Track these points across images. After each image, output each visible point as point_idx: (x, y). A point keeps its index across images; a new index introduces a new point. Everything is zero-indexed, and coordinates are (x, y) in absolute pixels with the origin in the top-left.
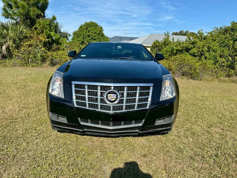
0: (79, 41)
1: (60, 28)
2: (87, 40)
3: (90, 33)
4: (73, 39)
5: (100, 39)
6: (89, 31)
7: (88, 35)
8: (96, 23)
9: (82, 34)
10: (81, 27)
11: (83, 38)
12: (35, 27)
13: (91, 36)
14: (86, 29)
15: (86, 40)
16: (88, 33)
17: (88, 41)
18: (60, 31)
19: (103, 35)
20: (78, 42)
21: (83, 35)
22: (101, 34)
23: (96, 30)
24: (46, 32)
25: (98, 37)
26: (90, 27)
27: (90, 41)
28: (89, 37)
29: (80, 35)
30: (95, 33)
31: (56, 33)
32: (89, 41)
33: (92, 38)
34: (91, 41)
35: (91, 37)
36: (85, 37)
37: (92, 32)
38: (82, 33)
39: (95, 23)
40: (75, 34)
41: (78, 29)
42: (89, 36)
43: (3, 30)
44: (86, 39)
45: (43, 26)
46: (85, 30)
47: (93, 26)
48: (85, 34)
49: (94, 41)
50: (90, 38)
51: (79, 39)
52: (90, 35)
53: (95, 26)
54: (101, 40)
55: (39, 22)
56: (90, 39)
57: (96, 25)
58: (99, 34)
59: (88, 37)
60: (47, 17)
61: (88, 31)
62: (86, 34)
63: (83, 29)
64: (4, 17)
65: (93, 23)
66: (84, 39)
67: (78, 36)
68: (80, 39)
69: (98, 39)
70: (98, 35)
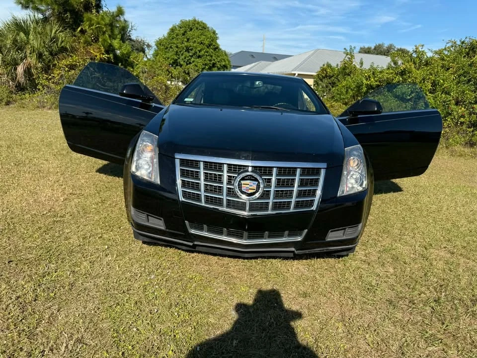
0: (168, 58)
1: (130, 31)
2: (185, 58)
3: (191, 44)
4: (156, 55)
5: (212, 56)
6: (188, 40)
7: (186, 46)
8: (204, 24)
9: (175, 45)
10: (172, 30)
11: (177, 52)
12: (82, 29)
13: (192, 50)
14: (184, 34)
15: (183, 57)
16: (186, 44)
17: (187, 58)
18: (130, 36)
19: (217, 48)
20: (166, 60)
21: (177, 47)
22: (214, 46)
23: (204, 37)
24: (104, 40)
25: (207, 52)
26: (191, 29)
27: (190, 59)
28: (189, 52)
29: (171, 47)
30: (202, 43)
31: (124, 42)
32: (188, 60)
33: (194, 54)
34: (193, 59)
35: (193, 52)
36: (180, 52)
37: (195, 41)
38: (174, 43)
39: (202, 22)
40: (159, 43)
41: (166, 35)
42: (188, 50)
43: (18, 34)
44: (182, 54)
45: (97, 27)
46: (180, 37)
47: (197, 29)
48: (180, 45)
49: (198, 60)
50: (191, 54)
51: (168, 55)
52: (190, 46)
53: (201, 30)
54: (214, 58)
55: (90, 20)
56: (190, 56)
57: (204, 27)
58: (210, 45)
59: (186, 51)
60: (105, 9)
61: (186, 40)
62: (183, 45)
63: (177, 35)
64: (21, 5)
65: (198, 23)
66: (179, 55)
67: (167, 48)
68: (171, 54)
69: (206, 56)
70: (208, 48)
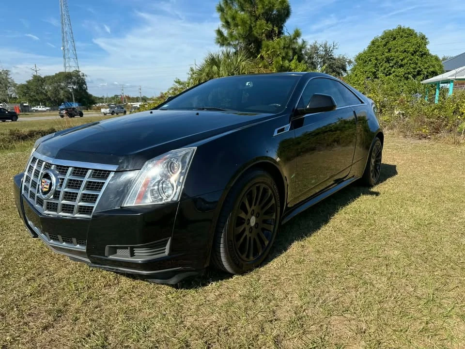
0: (366, 72)
1: (332, 51)
2: (384, 70)
3: (393, 54)
4: (353, 70)
5: (417, 64)
6: (389, 50)
7: (386, 57)
8: (410, 30)
9: (374, 58)
10: (373, 43)
11: (376, 64)
12: (261, 55)
13: (392, 60)
14: (385, 45)
15: (382, 68)
16: (386, 54)
17: (387, 69)
18: (331, 55)
19: (425, 54)
20: (363, 74)
21: (377, 59)
22: (421, 52)
23: (408, 44)
24: (277, 62)
25: (411, 60)
26: (395, 39)
27: (389, 70)
28: (389, 63)
29: (370, 61)
30: (405, 51)
31: (300, 62)
32: (387, 72)
33: (395, 64)
34: (393, 69)
35: (394, 61)
36: (380, 64)
37: (397, 50)
38: (374, 56)
39: (408, 29)
40: (359, 58)
41: (366, 49)
42: (388, 60)
43: (212, 67)
44: (382, 66)
45: (272, 52)
46: (381, 48)
47: (401, 37)
48: (379, 57)
49: (399, 69)
50: (391, 65)
51: (366, 69)
52: (391, 57)
53: (407, 37)
54: (419, 65)
55: (267, 46)
56: (391, 67)
57: (410, 34)
58: (415, 52)
59: (386, 62)
60: (286, 34)
61: (387, 50)
62: (383, 56)
63: (378, 47)
65: (404, 30)
66: (378, 67)
67: (366, 61)
68: (370, 67)
69: (410, 64)
70: (413, 55)
